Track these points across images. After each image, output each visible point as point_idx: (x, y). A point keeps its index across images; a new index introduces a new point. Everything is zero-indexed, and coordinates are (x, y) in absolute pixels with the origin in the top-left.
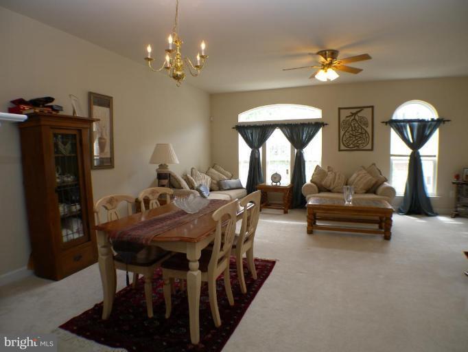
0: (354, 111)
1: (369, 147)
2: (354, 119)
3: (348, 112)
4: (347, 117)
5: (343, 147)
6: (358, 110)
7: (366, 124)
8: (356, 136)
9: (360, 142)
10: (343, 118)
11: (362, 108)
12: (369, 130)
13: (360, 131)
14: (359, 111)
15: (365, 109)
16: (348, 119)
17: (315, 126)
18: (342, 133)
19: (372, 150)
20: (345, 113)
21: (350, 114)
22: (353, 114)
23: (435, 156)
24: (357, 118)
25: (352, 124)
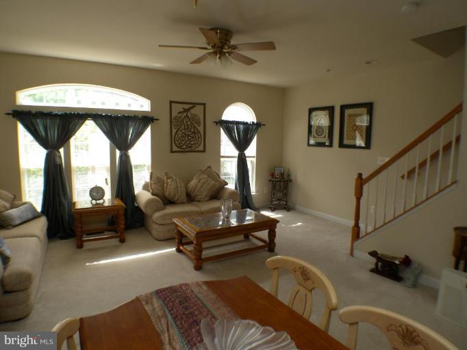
0: (187, 107)
1: (201, 148)
2: (187, 116)
3: (179, 108)
4: (179, 113)
5: (175, 148)
6: (190, 106)
7: (198, 123)
8: (188, 135)
9: (192, 143)
10: (174, 114)
11: (194, 105)
12: (201, 129)
13: (193, 130)
14: (192, 108)
15: (198, 106)
16: (180, 115)
17: (143, 120)
18: (174, 131)
19: (204, 151)
20: (177, 109)
21: (183, 110)
22: (186, 110)
23: (254, 157)
24: (189, 114)
25: (185, 121)
